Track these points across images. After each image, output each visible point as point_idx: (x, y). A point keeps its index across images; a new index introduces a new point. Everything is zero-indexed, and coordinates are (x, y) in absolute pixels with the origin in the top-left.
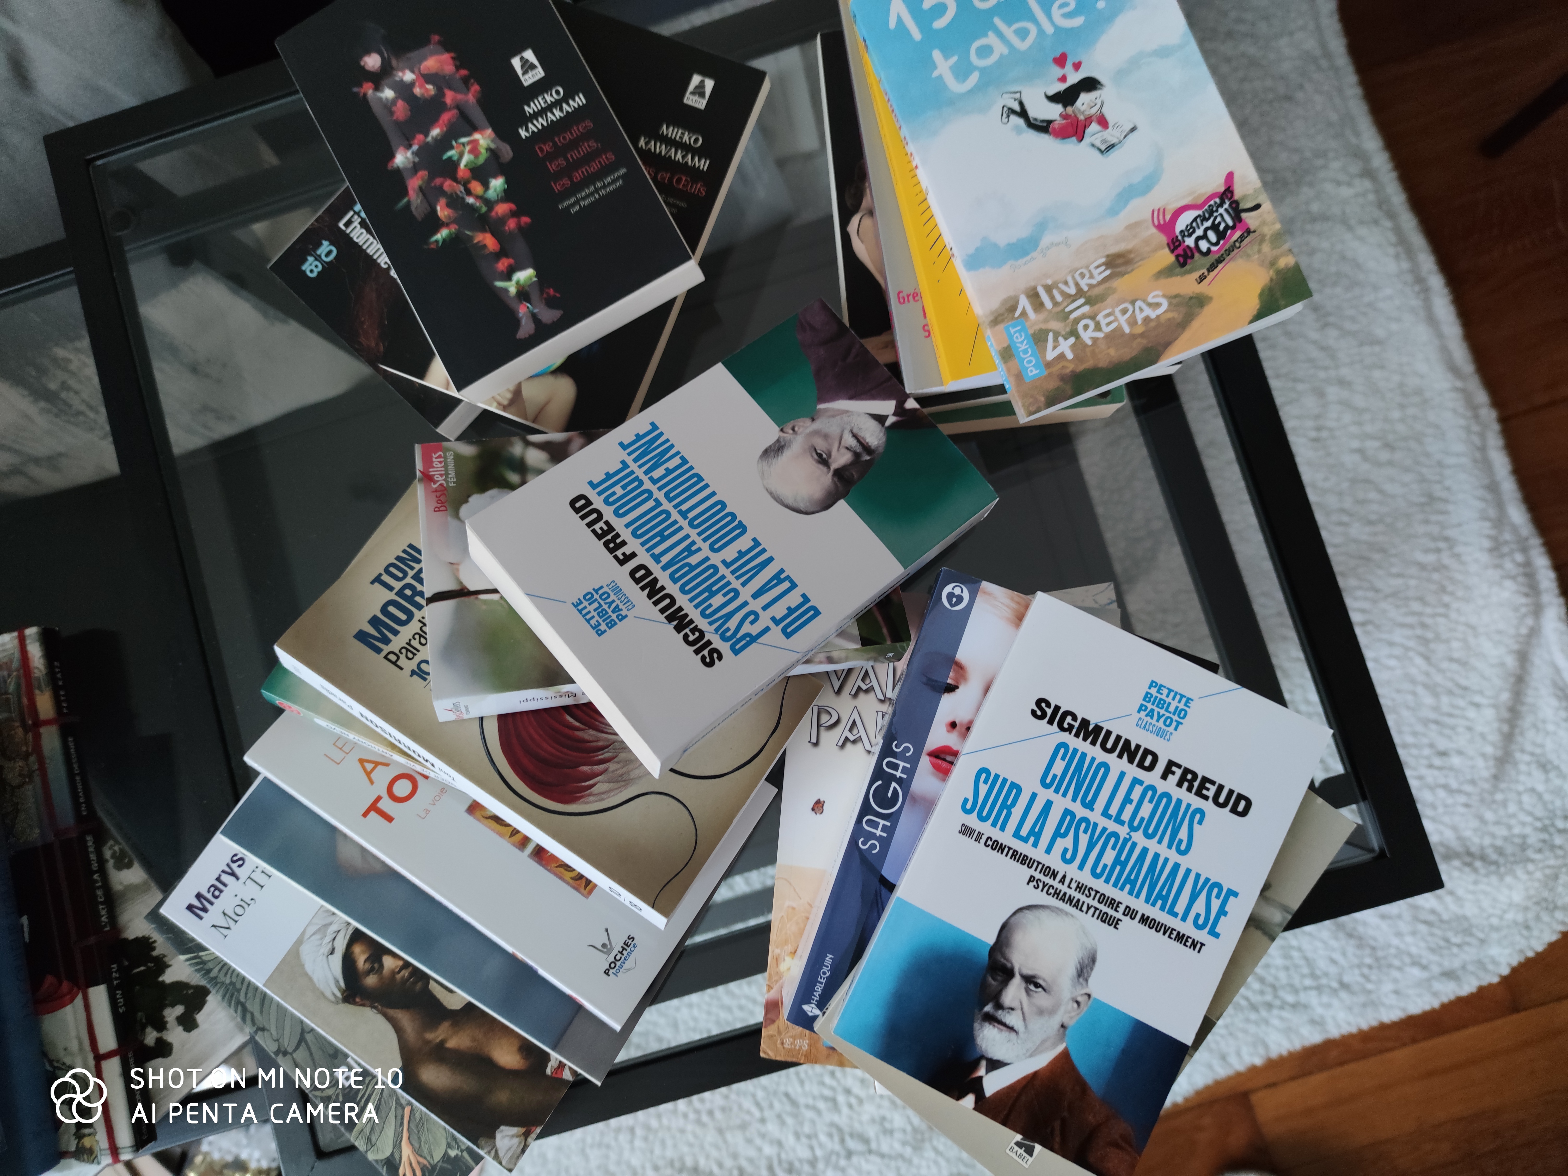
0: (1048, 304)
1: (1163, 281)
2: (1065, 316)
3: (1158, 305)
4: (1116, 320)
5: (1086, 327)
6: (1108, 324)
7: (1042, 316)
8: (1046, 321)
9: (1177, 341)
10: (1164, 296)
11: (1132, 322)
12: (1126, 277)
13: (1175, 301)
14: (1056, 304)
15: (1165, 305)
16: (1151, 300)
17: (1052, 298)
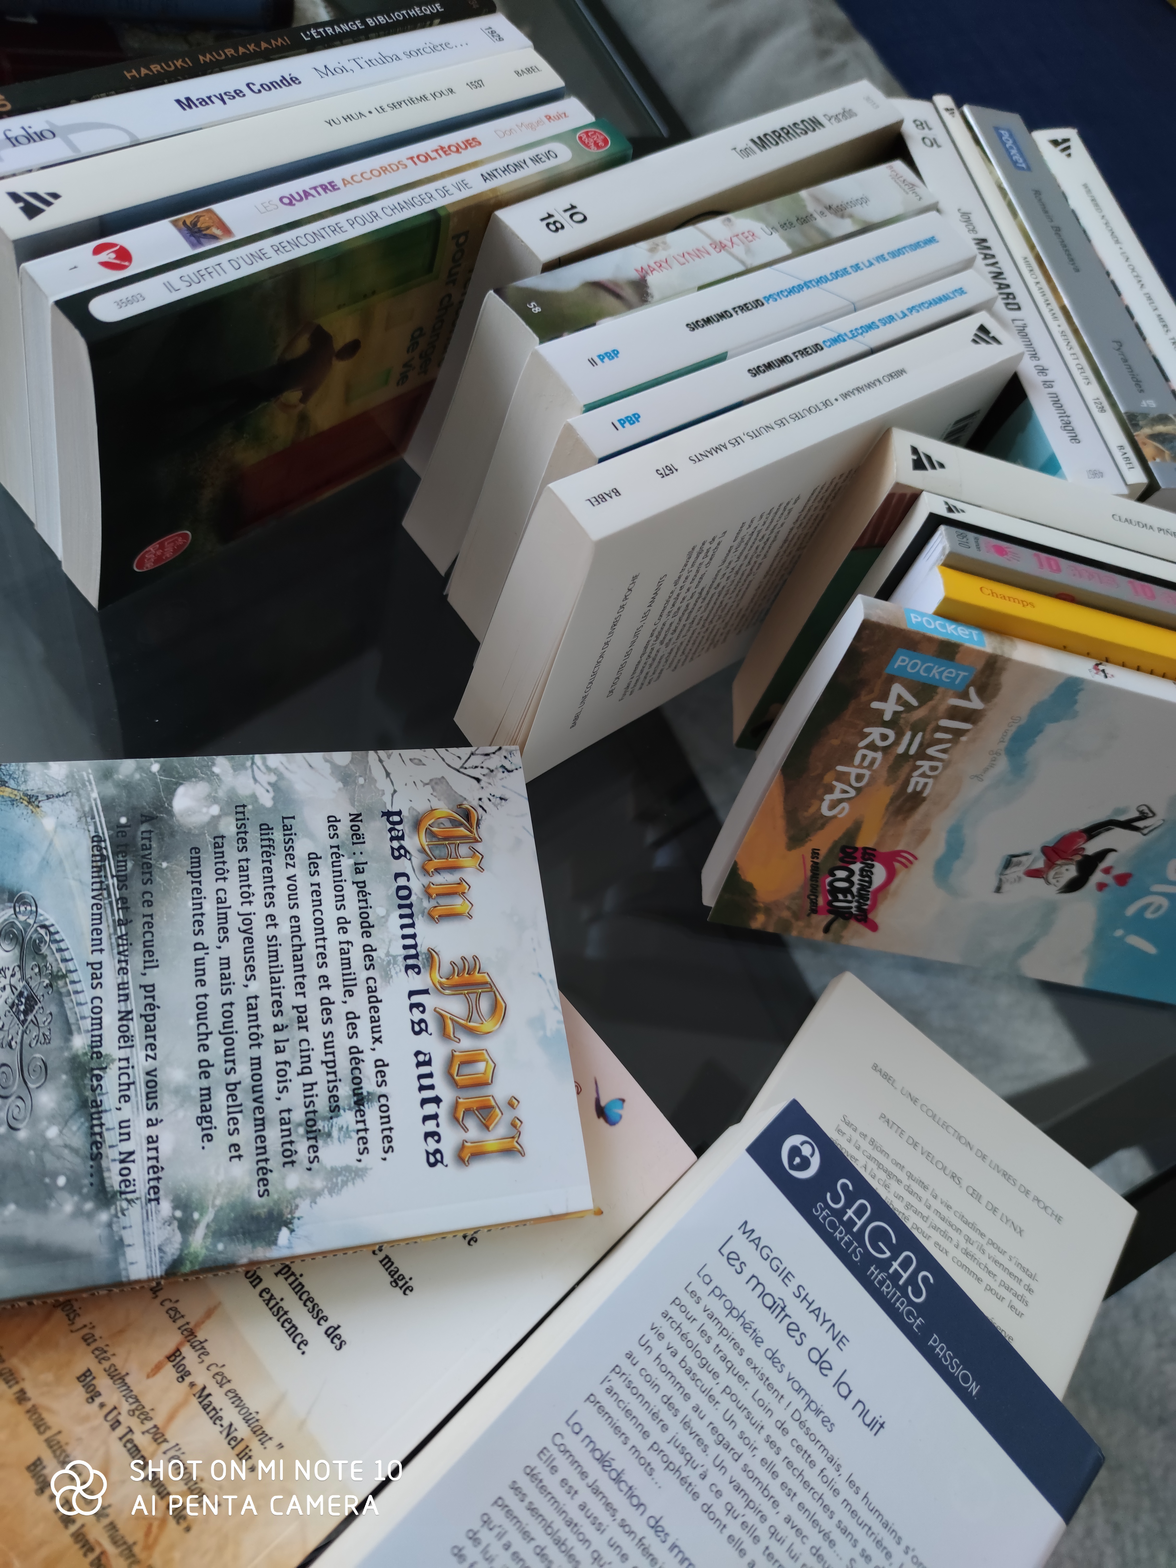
0: (945, 723)
1: (849, 824)
2: (916, 728)
3: (832, 806)
4: (860, 766)
5: (884, 737)
6: (864, 757)
7: (942, 708)
8: (934, 709)
9: (782, 799)
10: (834, 817)
11: (843, 778)
12: (887, 800)
13: (820, 822)
14: (939, 729)
15: (826, 813)
16: (845, 805)
17: (946, 730)
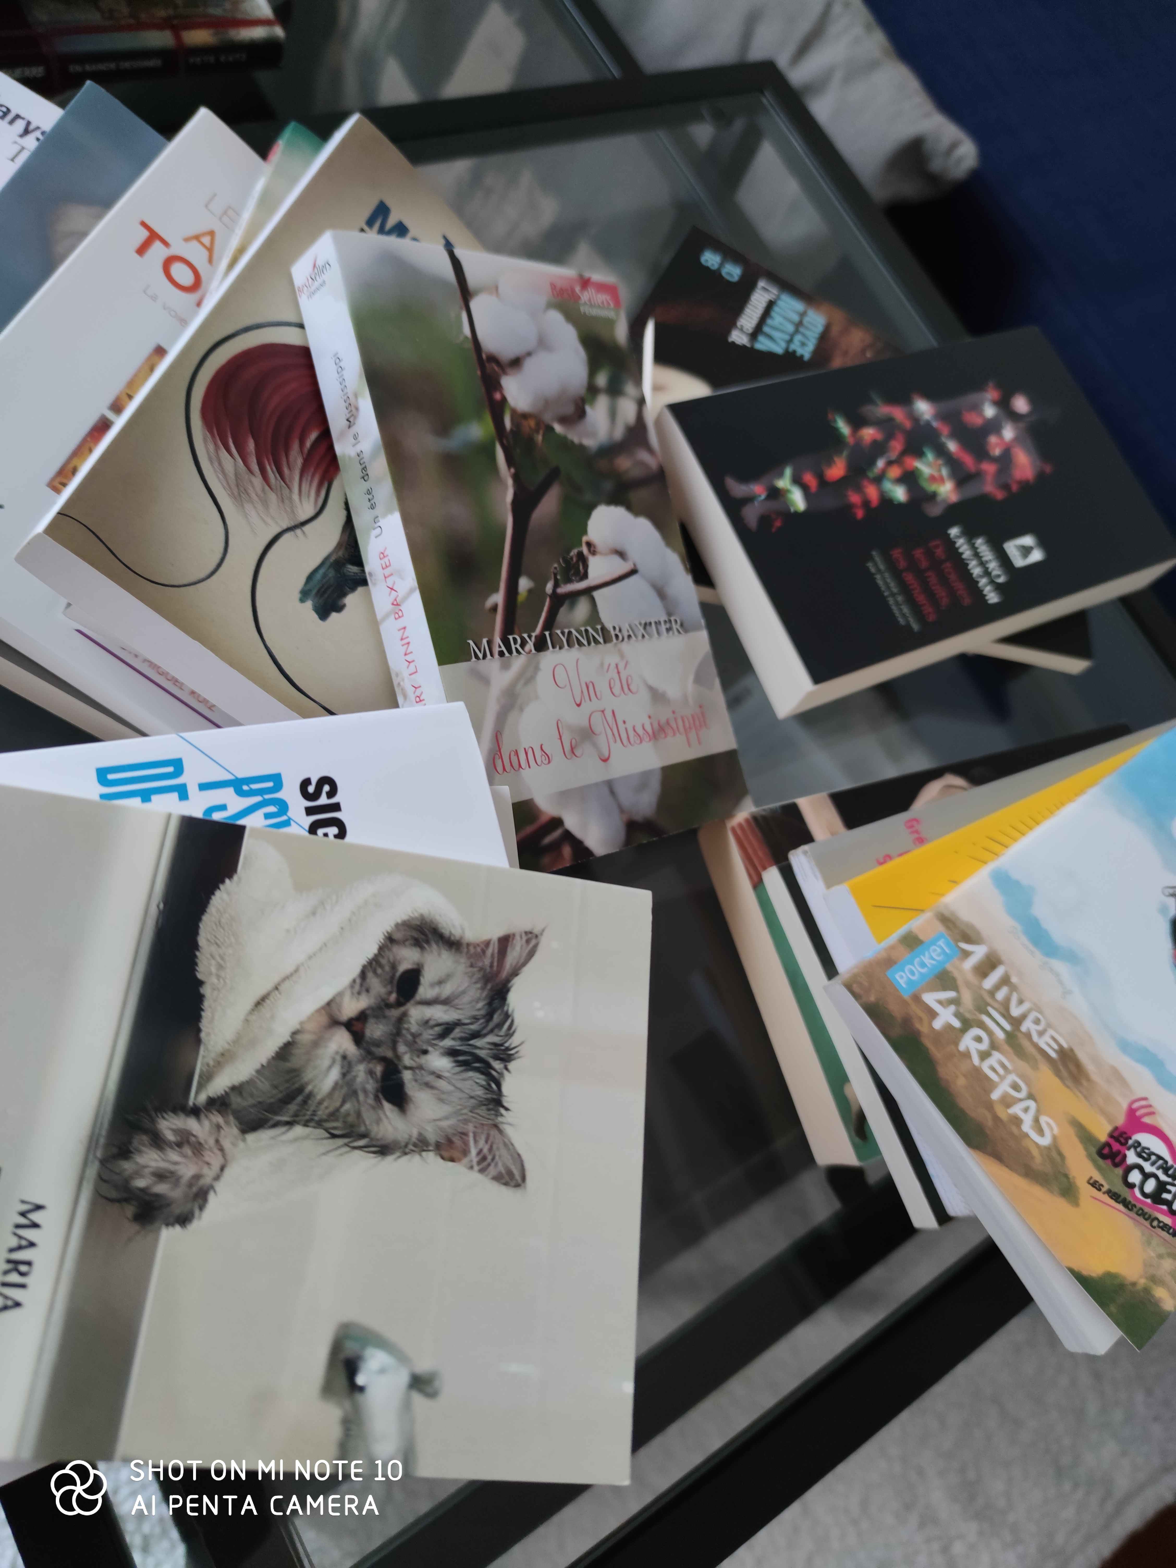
0: (989, 982)
1: (1071, 1132)
2: (982, 1009)
3: (1041, 1132)
4: (1002, 1078)
5: (979, 1039)
6: (993, 1069)
7: (972, 978)
8: (968, 984)
9: (1006, 1170)
10: (1055, 1138)
11: (1007, 1101)
12: (1057, 1080)
13: (1054, 1154)
14: (992, 993)
15: (1045, 1141)
16: (1043, 1120)
17: (997, 987)
